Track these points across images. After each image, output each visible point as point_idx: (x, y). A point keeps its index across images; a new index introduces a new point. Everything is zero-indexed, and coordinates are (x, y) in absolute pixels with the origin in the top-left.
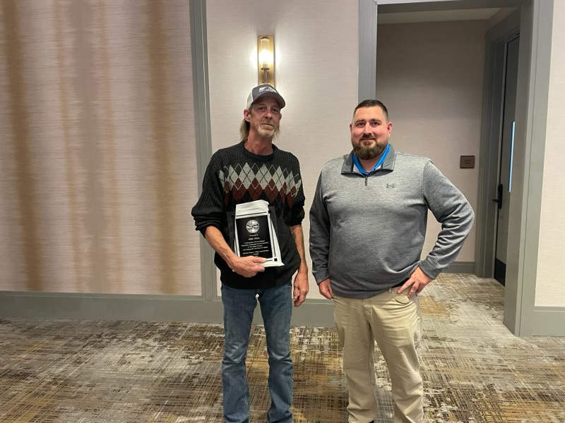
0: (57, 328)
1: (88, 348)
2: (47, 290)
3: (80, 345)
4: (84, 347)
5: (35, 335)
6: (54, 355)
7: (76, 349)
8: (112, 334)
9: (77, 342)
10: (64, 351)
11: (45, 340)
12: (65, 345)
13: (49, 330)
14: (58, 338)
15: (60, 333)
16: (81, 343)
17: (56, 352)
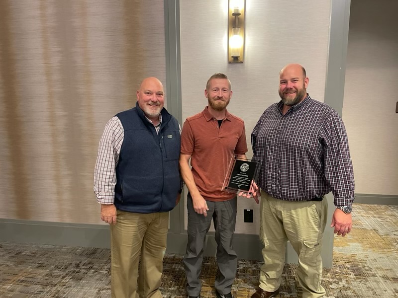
0: (41, 254)
1: (67, 280)
2: (33, 219)
3: (59, 276)
4: (63, 278)
5: (21, 263)
6: (35, 286)
7: (56, 281)
8: (89, 263)
9: (57, 272)
10: (45, 281)
11: (30, 268)
12: (46, 275)
13: (34, 256)
14: (41, 266)
15: (43, 260)
16: (61, 273)
17: (38, 283)
